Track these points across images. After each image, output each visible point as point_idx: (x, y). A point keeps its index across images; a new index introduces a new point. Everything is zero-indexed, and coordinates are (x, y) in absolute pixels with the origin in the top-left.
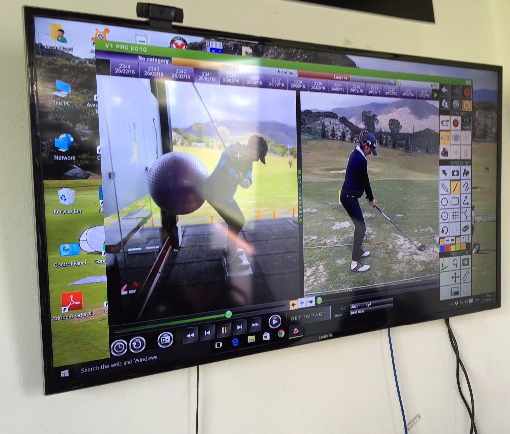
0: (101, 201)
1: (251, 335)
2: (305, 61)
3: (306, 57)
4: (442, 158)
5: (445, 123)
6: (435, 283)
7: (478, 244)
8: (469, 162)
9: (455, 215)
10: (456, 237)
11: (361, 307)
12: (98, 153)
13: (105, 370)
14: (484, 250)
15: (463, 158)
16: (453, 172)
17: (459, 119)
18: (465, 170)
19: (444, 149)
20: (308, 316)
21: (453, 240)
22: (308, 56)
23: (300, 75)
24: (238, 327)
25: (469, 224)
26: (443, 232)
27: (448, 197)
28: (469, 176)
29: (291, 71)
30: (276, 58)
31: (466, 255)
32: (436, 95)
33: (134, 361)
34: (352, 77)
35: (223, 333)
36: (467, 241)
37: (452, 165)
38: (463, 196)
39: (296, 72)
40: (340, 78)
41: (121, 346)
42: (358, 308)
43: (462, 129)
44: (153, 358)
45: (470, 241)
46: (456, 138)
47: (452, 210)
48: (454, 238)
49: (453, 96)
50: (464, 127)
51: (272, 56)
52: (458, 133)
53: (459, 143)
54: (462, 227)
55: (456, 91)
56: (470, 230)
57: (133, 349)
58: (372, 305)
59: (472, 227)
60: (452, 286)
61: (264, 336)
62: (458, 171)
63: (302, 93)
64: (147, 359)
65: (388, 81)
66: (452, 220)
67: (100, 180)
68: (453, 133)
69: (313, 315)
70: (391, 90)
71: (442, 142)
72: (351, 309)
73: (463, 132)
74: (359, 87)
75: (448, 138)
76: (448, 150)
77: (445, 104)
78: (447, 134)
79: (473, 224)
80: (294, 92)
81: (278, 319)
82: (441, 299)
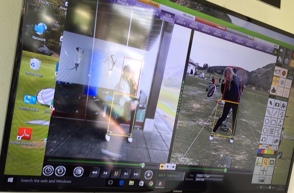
0: (56, 72)
1: (132, 180)
2: (201, 11)
3: (202, 9)
4: (271, 93)
5: (278, 72)
6: (251, 172)
7: (282, 153)
8: (287, 100)
9: (272, 131)
10: (270, 145)
11: (203, 177)
12: (61, 40)
13: (36, 183)
14: (284, 157)
15: (284, 96)
16: (276, 104)
17: (286, 71)
18: (283, 104)
19: (274, 88)
20: (170, 176)
21: (267, 147)
22: (204, 9)
23: (196, 20)
24: (125, 174)
25: (279, 139)
26: (262, 140)
27: (270, 119)
28: (285, 109)
29: (192, 16)
30: (184, 5)
31: (273, 158)
32: (276, 52)
33: (56, 181)
34: (228, 29)
35: (115, 175)
36: (275, 149)
37: (276, 99)
38: (279, 120)
39: (194, 17)
40: (220, 27)
41: (50, 169)
42: (201, 177)
43: (287, 78)
44: (68, 182)
45: (277, 149)
46: (282, 83)
47: (270, 128)
48: (268, 146)
49: (286, 56)
50: (288, 77)
51: (182, 4)
52: (284, 80)
53: (283, 86)
54: (274, 140)
55: (288, 53)
56: (278, 142)
57: (57, 173)
58: (210, 177)
59: (280, 141)
60: (260, 176)
61: (140, 183)
62: (279, 104)
63: (195, 31)
64: (64, 182)
65: (249, 36)
66: (269, 134)
67: (59, 59)
68: (281, 79)
69: (173, 176)
70: (250, 43)
71: (273, 83)
72: (197, 177)
73: (287, 80)
74: (230, 36)
75: (278, 81)
76: (276, 89)
77: (280, 59)
78: (278, 79)
79: (281, 139)
80: (191, 30)
81: (151, 174)
82: (252, 182)
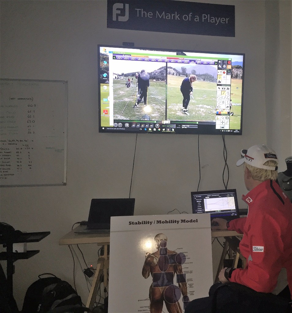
1: (150, 128)
4: (218, 83)
5: (220, 72)
6: (214, 123)
11: (186, 126)
15: (227, 84)
16: (223, 88)
17: (226, 71)
18: (228, 88)
20: (168, 126)
21: (222, 110)
23: (167, 58)
24: (147, 126)
27: (220, 96)
28: (230, 90)
31: (227, 115)
32: (216, 63)
34: (185, 58)
35: (142, 126)
38: (227, 97)
40: (181, 59)
41: (116, 124)
44: (124, 129)
47: (222, 100)
49: (223, 64)
53: (225, 79)
54: (226, 106)
55: (225, 62)
57: (119, 126)
58: (190, 126)
60: (221, 125)
61: (154, 129)
63: (168, 63)
65: (198, 59)
66: (222, 104)
68: (223, 76)
71: (218, 78)
72: (182, 126)
73: (227, 75)
76: (221, 81)
77: (220, 66)
81: (158, 125)
82: (216, 128)
